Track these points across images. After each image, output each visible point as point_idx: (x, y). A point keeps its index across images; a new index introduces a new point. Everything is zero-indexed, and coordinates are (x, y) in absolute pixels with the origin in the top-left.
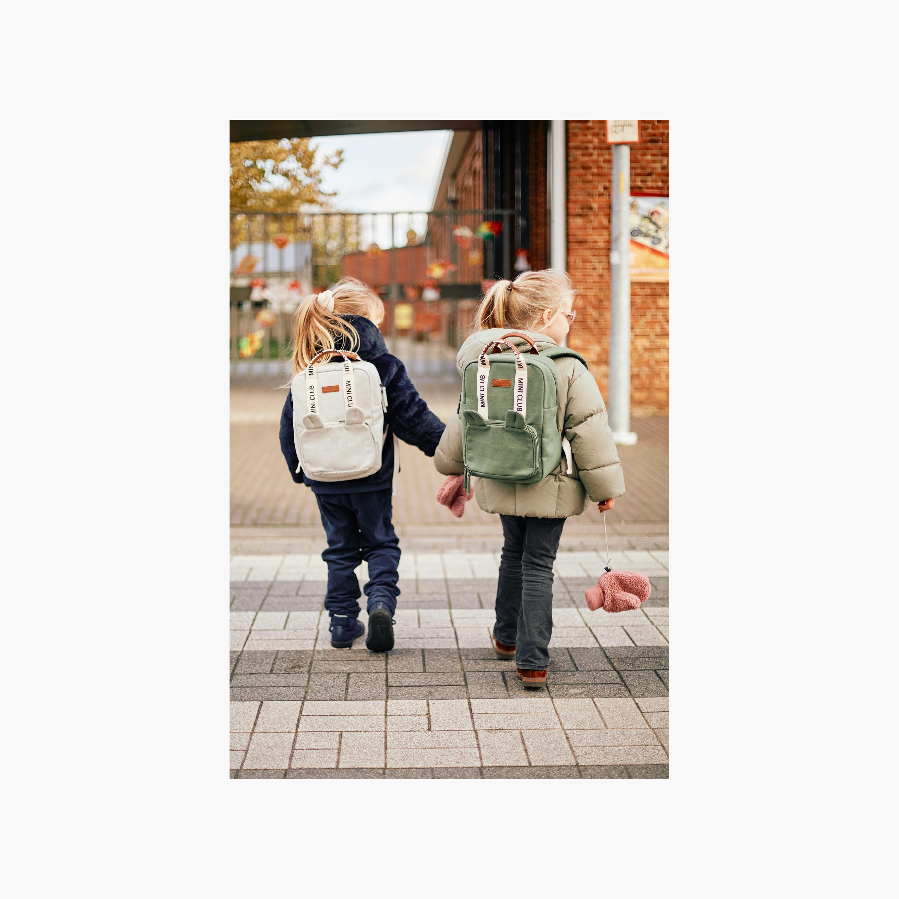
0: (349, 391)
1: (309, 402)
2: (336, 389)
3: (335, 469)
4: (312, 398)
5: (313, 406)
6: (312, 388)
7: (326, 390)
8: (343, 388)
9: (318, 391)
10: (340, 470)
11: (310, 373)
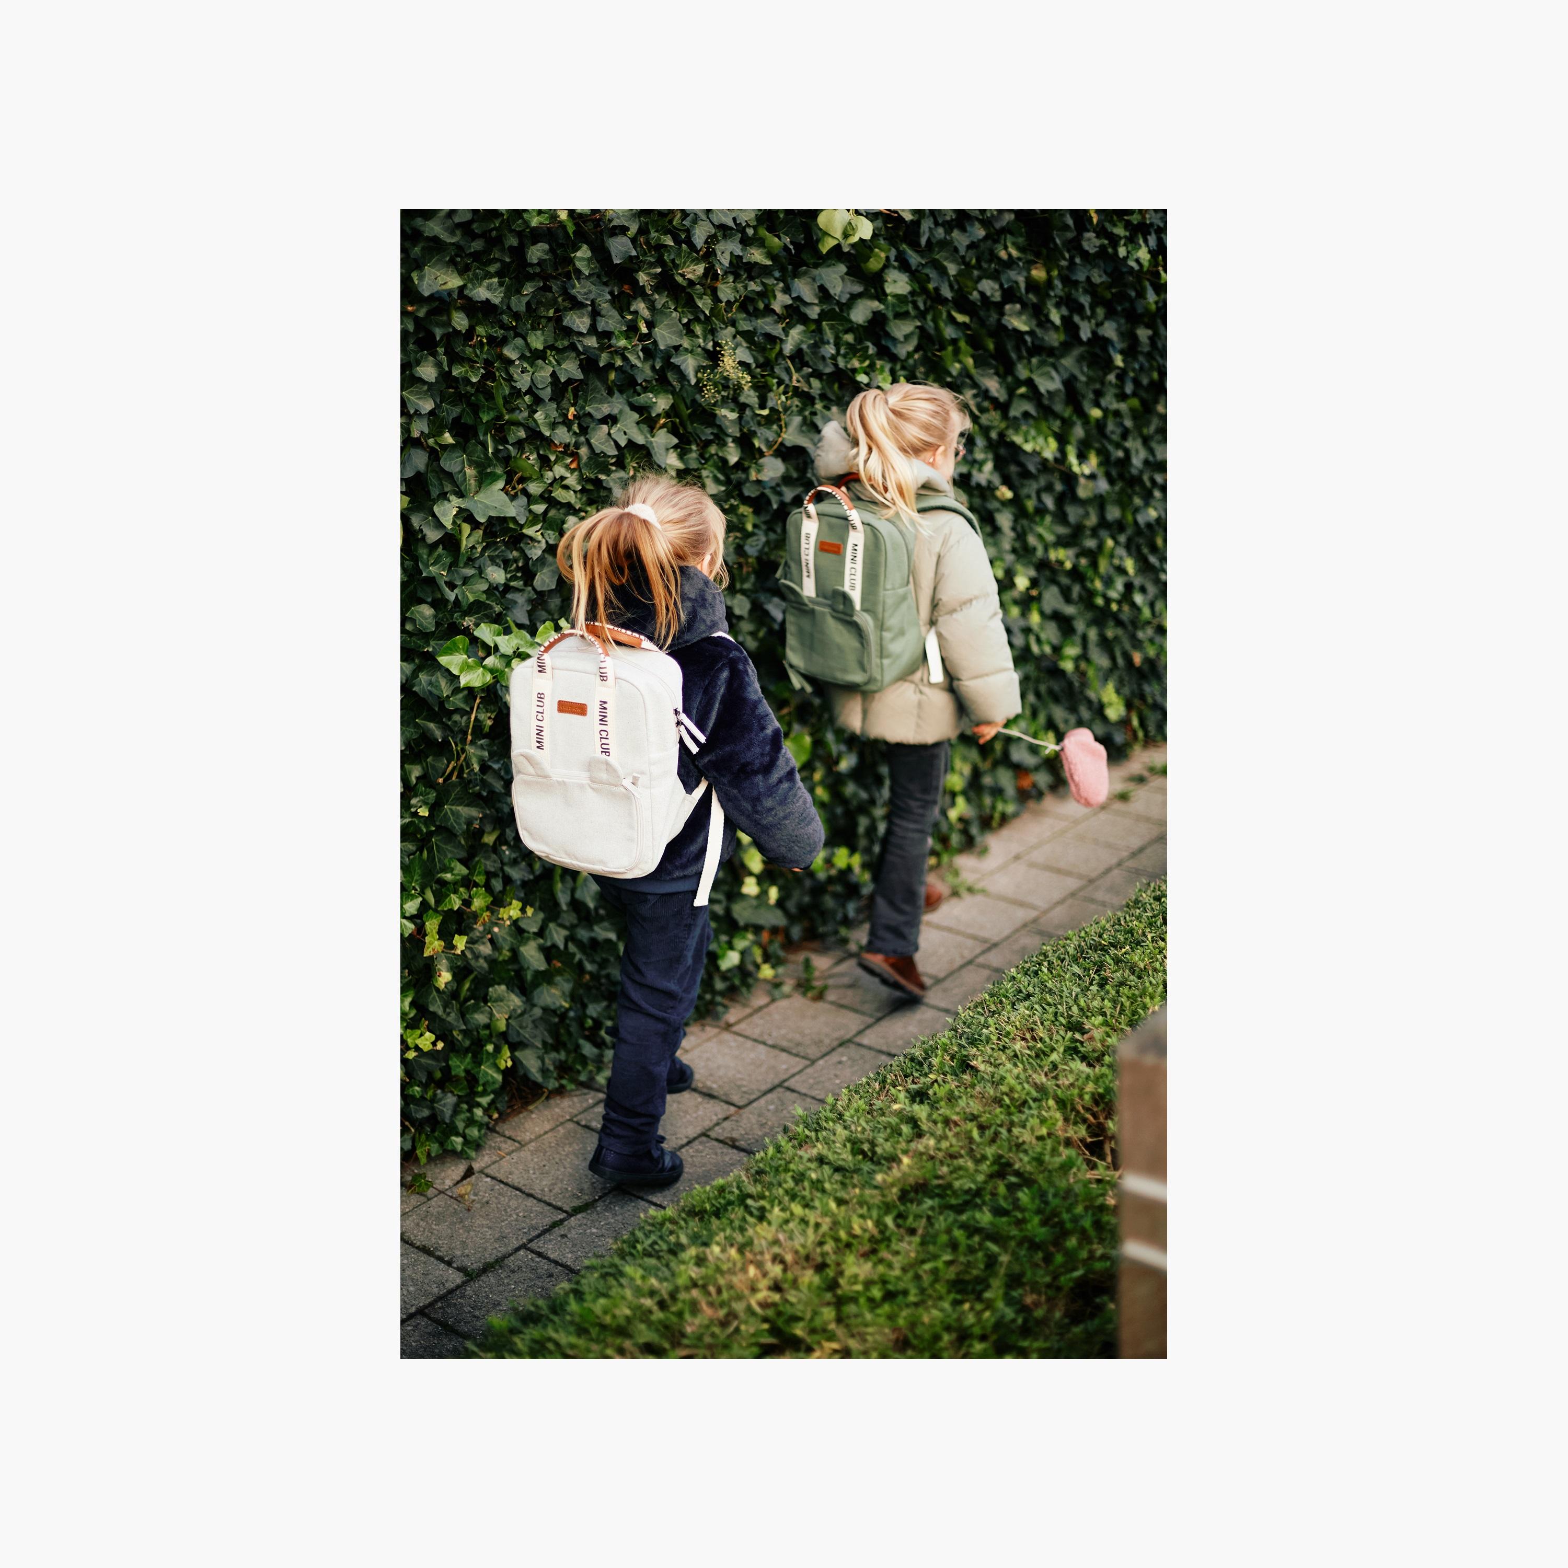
2: (579, 709)
3: (568, 855)
6: (540, 697)
7: (565, 707)
8: (594, 711)
10: (577, 859)
11: (541, 668)
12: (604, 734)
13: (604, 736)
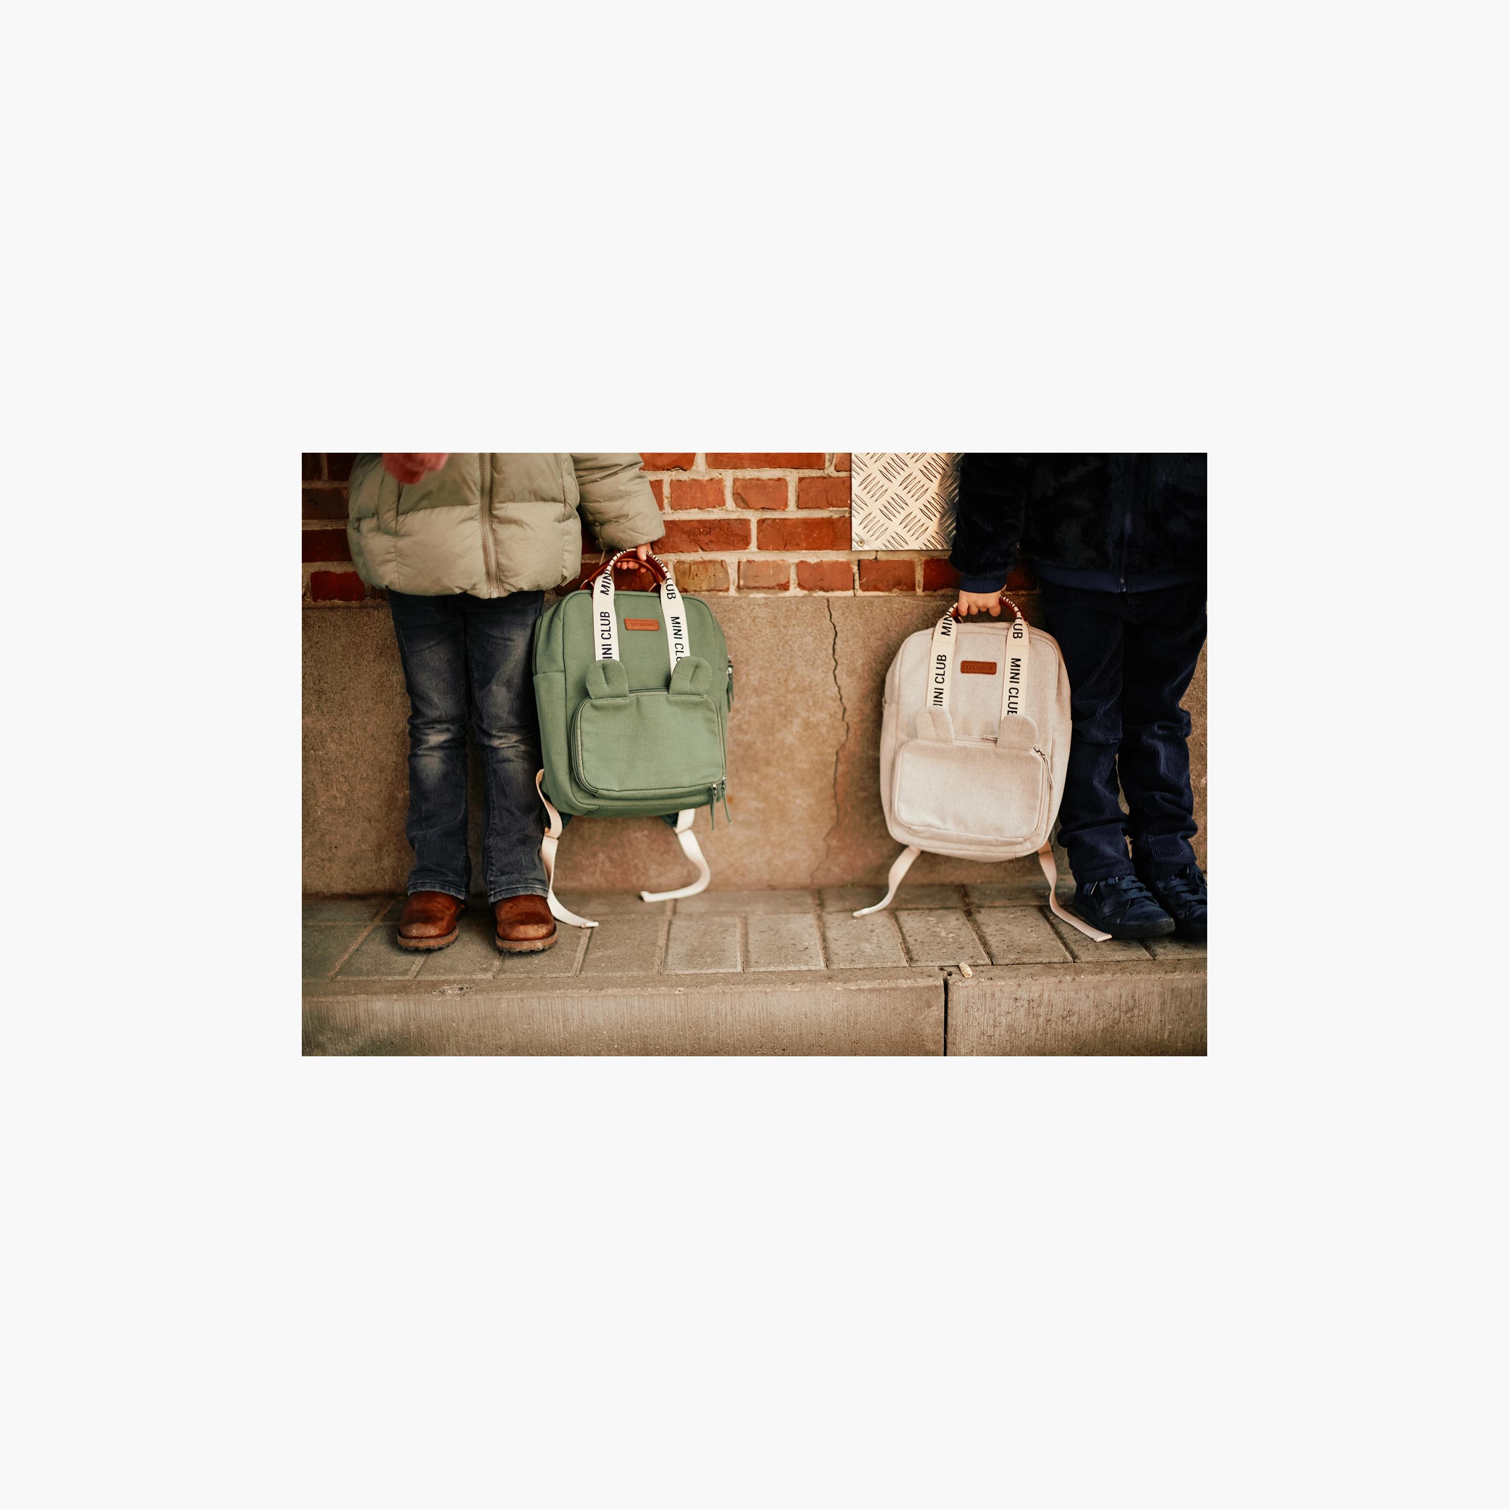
0: (1015, 677)
1: (933, 685)
2: (989, 668)
4: (940, 677)
5: (939, 694)
6: (941, 659)
7: (968, 667)
8: (1005, 669)
9: (952, 667)
11: (945, 630)
12: (1014, 692)
13: (1013, 694)
